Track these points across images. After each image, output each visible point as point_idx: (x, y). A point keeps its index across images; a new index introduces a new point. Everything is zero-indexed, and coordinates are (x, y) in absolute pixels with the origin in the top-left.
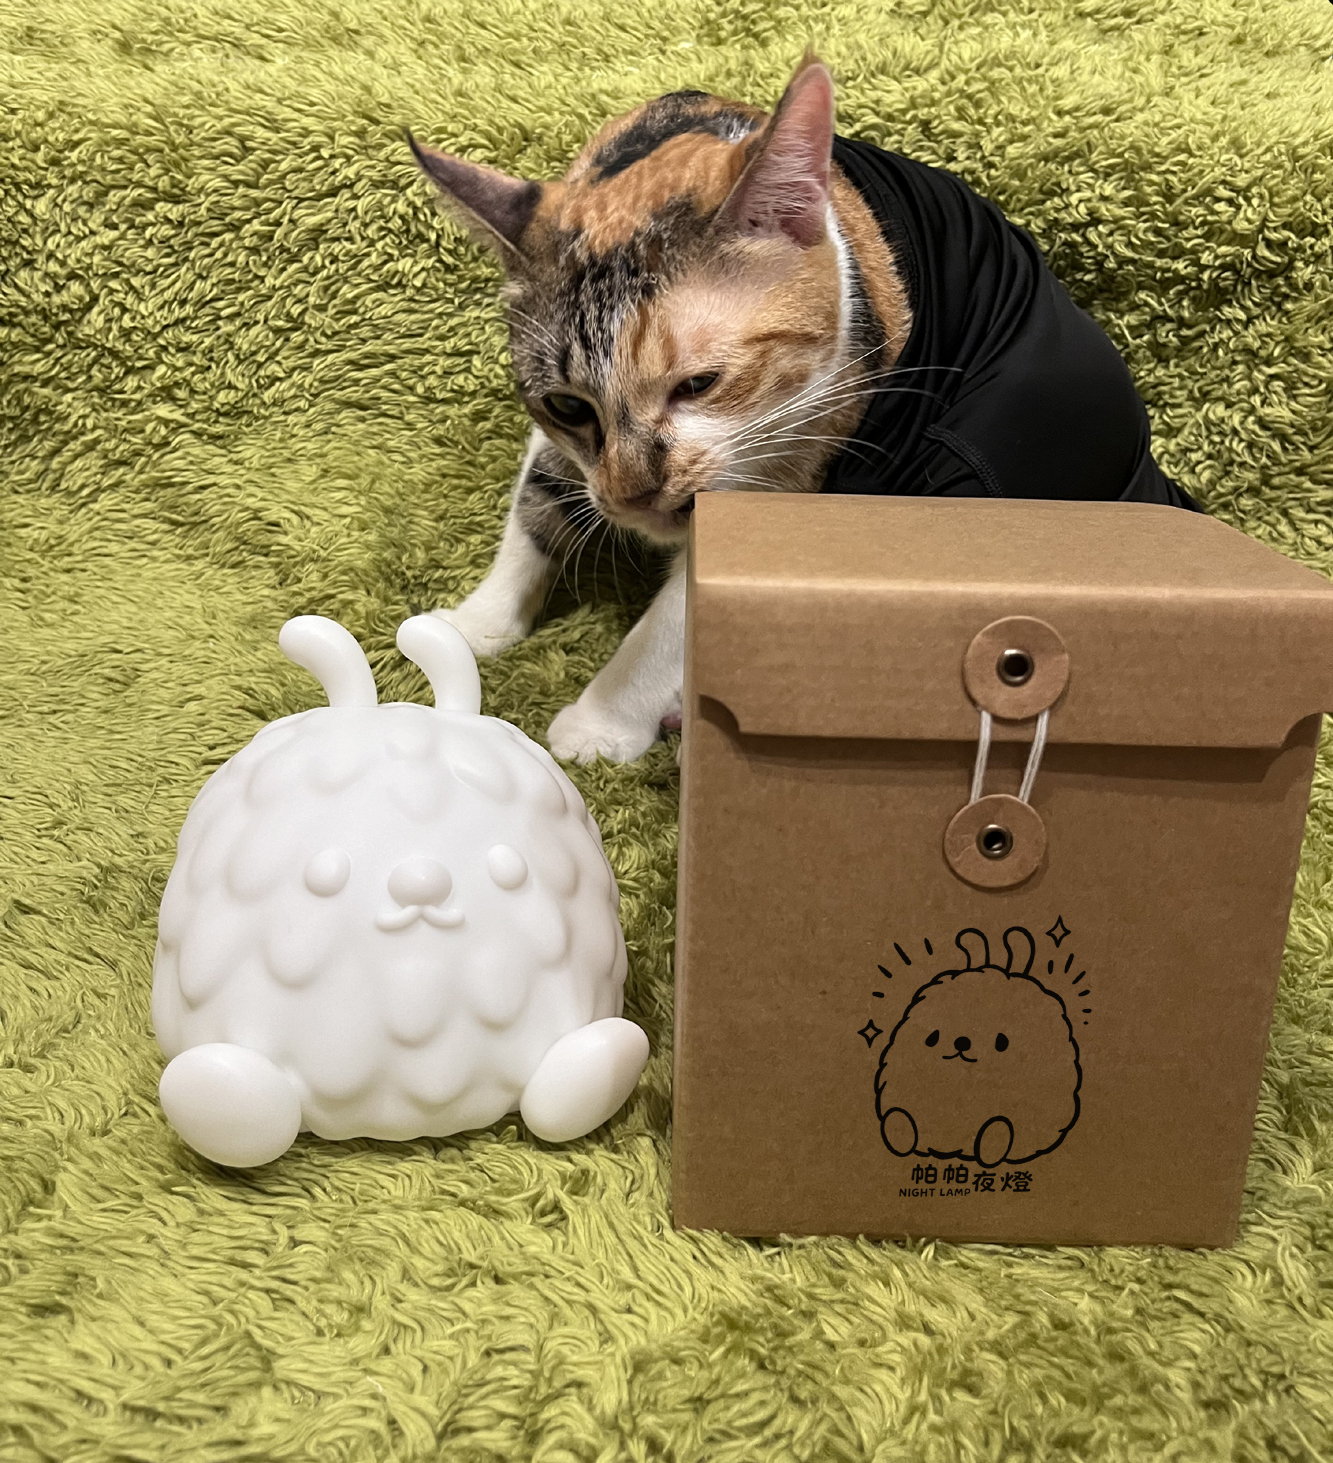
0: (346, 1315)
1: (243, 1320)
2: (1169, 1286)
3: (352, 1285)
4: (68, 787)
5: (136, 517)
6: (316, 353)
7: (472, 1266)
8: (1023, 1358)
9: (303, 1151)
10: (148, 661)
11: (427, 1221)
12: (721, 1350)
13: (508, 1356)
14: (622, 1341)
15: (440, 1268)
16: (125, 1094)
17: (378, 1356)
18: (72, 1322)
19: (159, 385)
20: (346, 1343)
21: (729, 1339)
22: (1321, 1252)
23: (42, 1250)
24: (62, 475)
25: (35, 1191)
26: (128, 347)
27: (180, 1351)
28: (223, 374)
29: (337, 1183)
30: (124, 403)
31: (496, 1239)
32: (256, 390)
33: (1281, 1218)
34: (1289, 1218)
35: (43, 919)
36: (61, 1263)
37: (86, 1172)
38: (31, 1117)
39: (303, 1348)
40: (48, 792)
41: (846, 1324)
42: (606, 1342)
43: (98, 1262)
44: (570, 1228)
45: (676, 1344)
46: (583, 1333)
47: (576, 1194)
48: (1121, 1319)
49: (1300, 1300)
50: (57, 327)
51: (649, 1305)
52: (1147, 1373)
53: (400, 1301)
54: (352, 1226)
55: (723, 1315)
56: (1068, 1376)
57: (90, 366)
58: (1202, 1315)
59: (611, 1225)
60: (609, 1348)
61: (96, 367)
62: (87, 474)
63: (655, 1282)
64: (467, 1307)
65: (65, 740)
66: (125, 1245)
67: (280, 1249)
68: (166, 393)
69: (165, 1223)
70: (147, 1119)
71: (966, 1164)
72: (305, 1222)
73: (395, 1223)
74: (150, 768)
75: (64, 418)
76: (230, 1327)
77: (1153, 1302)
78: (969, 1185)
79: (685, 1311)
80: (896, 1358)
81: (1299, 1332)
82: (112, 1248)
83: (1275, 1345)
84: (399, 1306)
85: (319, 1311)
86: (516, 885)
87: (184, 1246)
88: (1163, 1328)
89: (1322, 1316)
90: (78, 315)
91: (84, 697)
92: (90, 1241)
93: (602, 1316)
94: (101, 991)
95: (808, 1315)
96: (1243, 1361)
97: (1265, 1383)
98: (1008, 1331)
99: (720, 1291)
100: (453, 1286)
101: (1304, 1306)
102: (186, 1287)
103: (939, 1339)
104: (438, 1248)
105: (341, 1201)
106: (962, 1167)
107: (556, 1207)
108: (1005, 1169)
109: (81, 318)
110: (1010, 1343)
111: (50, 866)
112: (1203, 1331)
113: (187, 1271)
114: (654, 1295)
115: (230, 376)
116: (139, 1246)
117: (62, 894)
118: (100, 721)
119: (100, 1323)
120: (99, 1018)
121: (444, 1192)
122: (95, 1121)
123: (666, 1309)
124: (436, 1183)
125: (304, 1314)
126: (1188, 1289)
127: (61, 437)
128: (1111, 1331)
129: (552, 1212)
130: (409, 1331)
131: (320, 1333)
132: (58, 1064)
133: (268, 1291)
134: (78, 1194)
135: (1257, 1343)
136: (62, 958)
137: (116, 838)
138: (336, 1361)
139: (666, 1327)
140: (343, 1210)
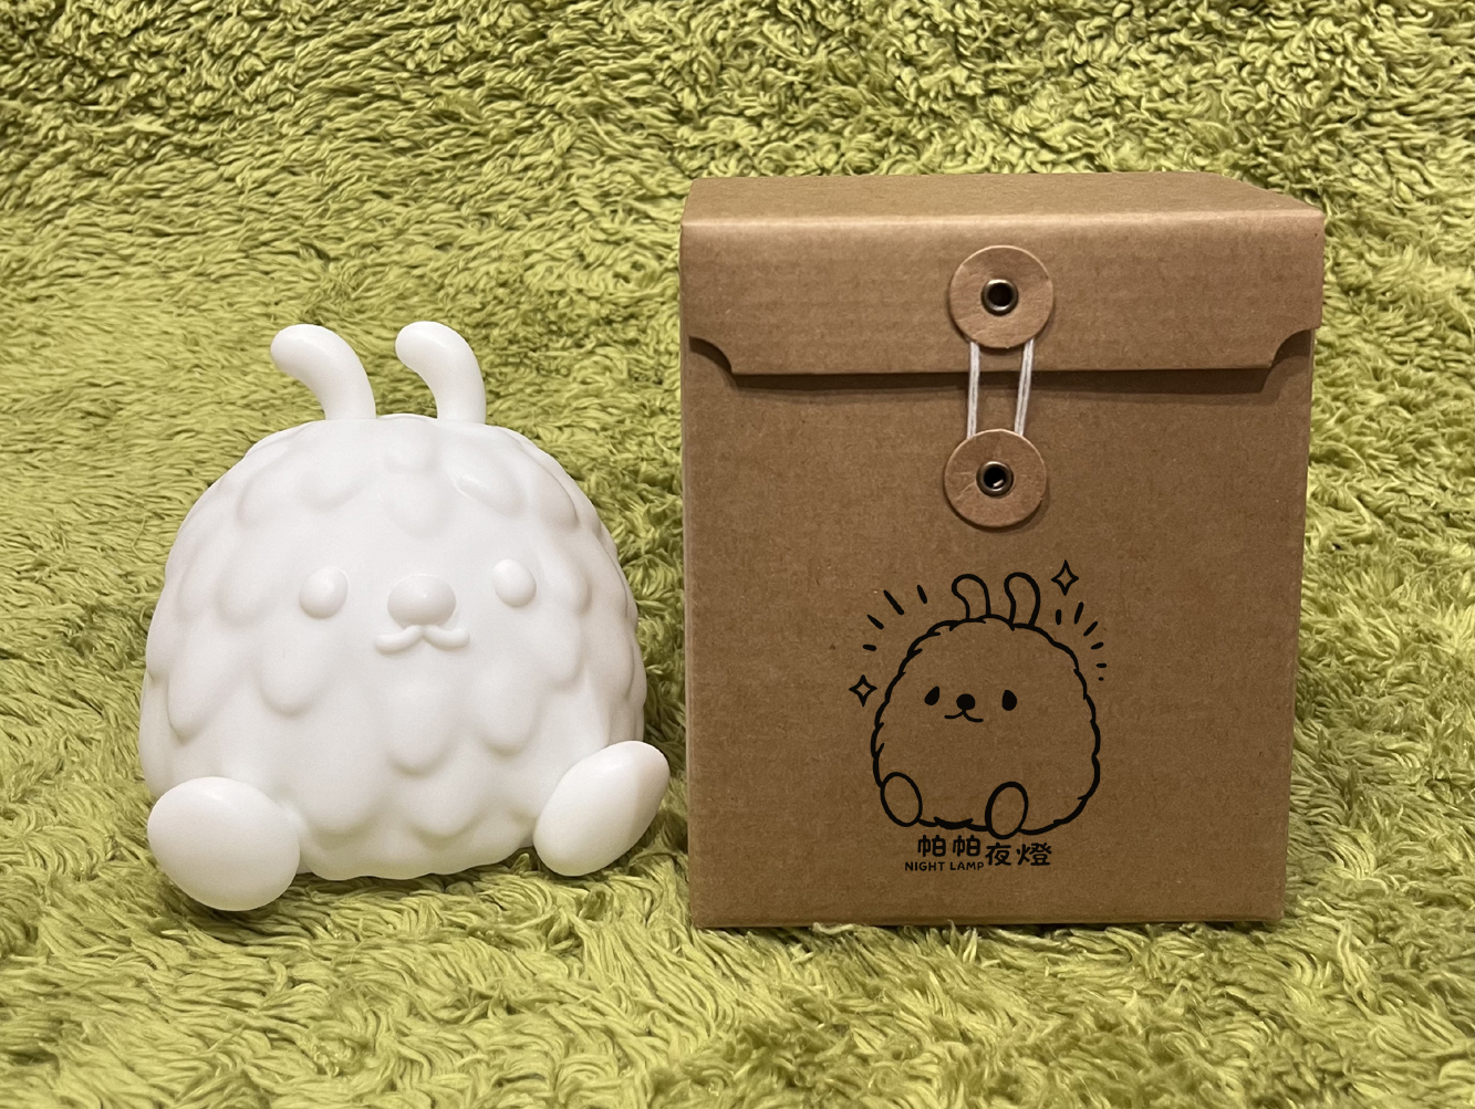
0: (348, 1053)
1: (238, 1060)
2: (1225, 984)
3: (355, 1021)
4: (51, 527)
5: (109, 230)
6: (296, 41)
7: (482, 997)
8: (1065, 1061)
9: (302, 890)
10: (130, 393)
11: (434, 955)
12: (747, 1067)
13: (520, 1084)
14: (641, 1064)
15: (448, 999)
16: (112, 837)
17: (383, 1092)
18: (57, 1069)
19: (133, 94)
20: (349, 1081)
21: (755, 1054)
22: (1384, 945)
23: (25, 997)
24: (29, 189)
25: (15, 938)
26: (99, 56)
27: (172, 1094)
28: (199, 76)
29: (339, 920)
30: (100, 115)
31: (508, 968)
32: (234, 87)
33: (1344, 908)
34: (1351, 909)
35: (24, 664)
36: (44, 1009)
37: (71, 917)
38: (11, 863)
39: (303, 1086)
40: (29, 533)
41: (881, 1036)
42: (625, 1067)
43: (85, 1008)
44: (586, 954)
45: (698, 1063)
46: (602, 1059)
47: (593, 919)
48: (1172, 1018)
49: (1360, 994)
50: (25, 36)
51: (669, 1026)
52: (1194, 1072)
53: (406, 1035)
54: (355, 962)
55: (748, 1031)
56: (1110, 1076)
57: (61, 76)
58: (1257, 1013)
59: (628, 948)
60: (629, 1072)
61: (67, 78)
62: (56, 186)
63: (676, 1002)
64: (478, 1039)
65: (44, 479)
66: (113, 991)
67: (278, 988)
68: (141, 104)
69: (154, 967)
70: (136, 863)
71: (977, 834)
72: (304, 960)
73: (399, 955)
74: (139, 505)
75: (33, 131)
76: (225, 1068)
77: (1205, 1000)
78: (981, 858)
79: (708, 1030)
80: (933, 1069)
81: (1358, 1029)
82: (98, 993)
83: (1333, 1043)
84: (404, 1039)
85: (319, 1048)
86: (524, 601)
87: (175, 990)
88: (1215, 1026)
89: (1383, 1012)
90: (45, 23)
91: (61, 434)
92: (75, 986)
93: (620, 1040)
94: (85, 735)
95: (840, 1029)
96: (1298, 1059)
97: (1321, 1082)
98: (1050, 1034)
99: (746, 1006)
100: (462, 1018)
101: (1365, 1001)
102: (179, 1031)
103: (976, 1046)
104: (446, 980)
105: (343, 938)
106: (972, 838)
107: (571, 933)
108: (1019, 841)
109: (49, 26)
110: (1051, 1047)
111: (32, 610)
112: (1258, 1029)
113: (178, 1014)
114: (675, 1015)
115: (207, 78)
116: (128, 991)
117: (44, 637)
118: (81, 458)
119: (85, 1069)
120: (82, 764)
121: (452, 924)
122: (80, 865)
123: (689, 1029)
124: (446, 915)
125: (303, 1052)
126: (1242, 986)
127: (29, 151)
128: (1160, 1030)
129: (566, 938)
130: (416, 1067)
131: (321, 1071)
132: (40, 809)
133: (265, 1031)
134: (62, 939)
135: (1312, 1041)
136: (45, 703)
137: (103, 578)
138: (337, 1098)
139: (688, 1047)
140: (345, 947)
